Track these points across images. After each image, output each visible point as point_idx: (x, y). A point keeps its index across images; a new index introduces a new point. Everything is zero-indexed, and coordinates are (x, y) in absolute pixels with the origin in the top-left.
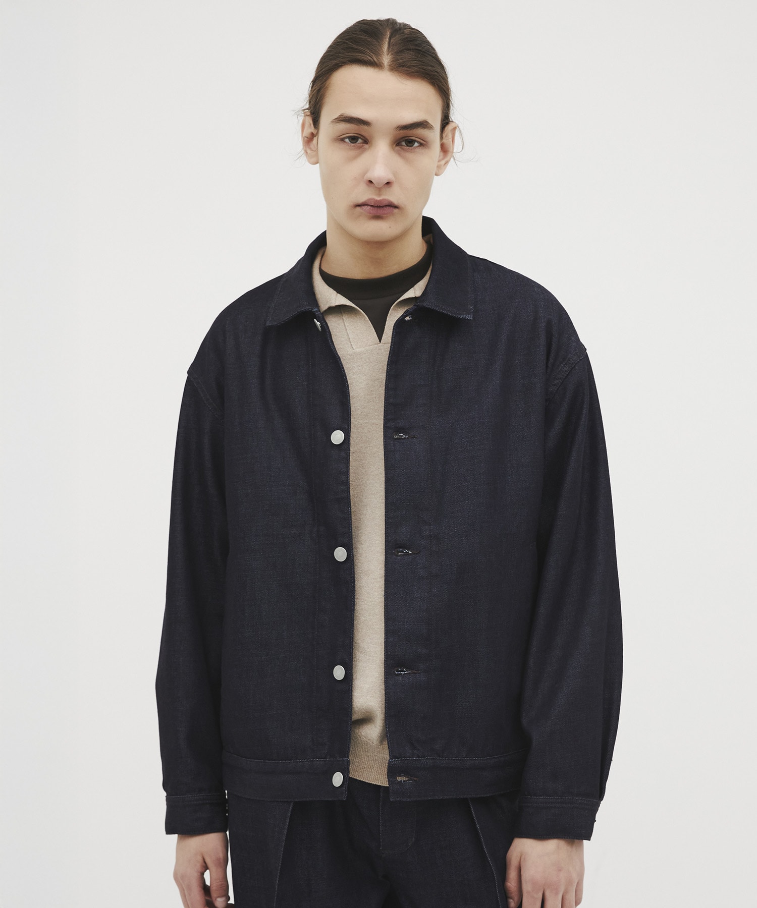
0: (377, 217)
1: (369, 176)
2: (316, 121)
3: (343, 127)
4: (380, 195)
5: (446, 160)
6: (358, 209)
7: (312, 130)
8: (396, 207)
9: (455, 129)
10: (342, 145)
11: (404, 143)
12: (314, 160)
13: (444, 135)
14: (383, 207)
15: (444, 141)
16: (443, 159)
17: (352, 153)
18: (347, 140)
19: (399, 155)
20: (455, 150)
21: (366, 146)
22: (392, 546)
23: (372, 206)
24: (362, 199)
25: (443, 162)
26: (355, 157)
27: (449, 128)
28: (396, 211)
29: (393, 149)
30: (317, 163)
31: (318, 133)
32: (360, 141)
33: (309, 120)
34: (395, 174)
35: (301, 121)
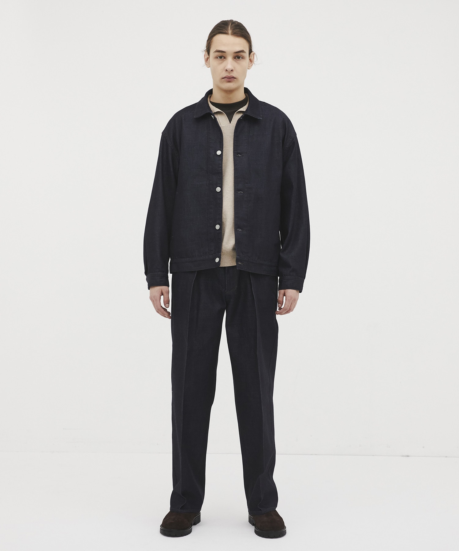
0: (229, 82)
1: (226, 68)
2: (209, 54)
3: (217, 54)
4: (230, 74)
5: (252, 64)
6: (223, 79)
7: (208, 56)
8: (235, 78)
9: (254, 54)
10: (217, 60)
11: (237, 58)
12: (208, 66)
13: (250, 56)
14: (231, 78)
15: (250, 58)
17: (220, 62)
18: (219, 58)
19: (236, 62)
20: (255, 61)
21: (225, 59)
22: (237, 190)
23: (227, 78)
24: (224, 76)
27: (252, 53)
28: (235, 79)
29: (233, 60)
30: (210, 67)
31: (209, 57)
32: (223, 58)
33: (207, 53)
34: (234, 68)
35: (204, 54)
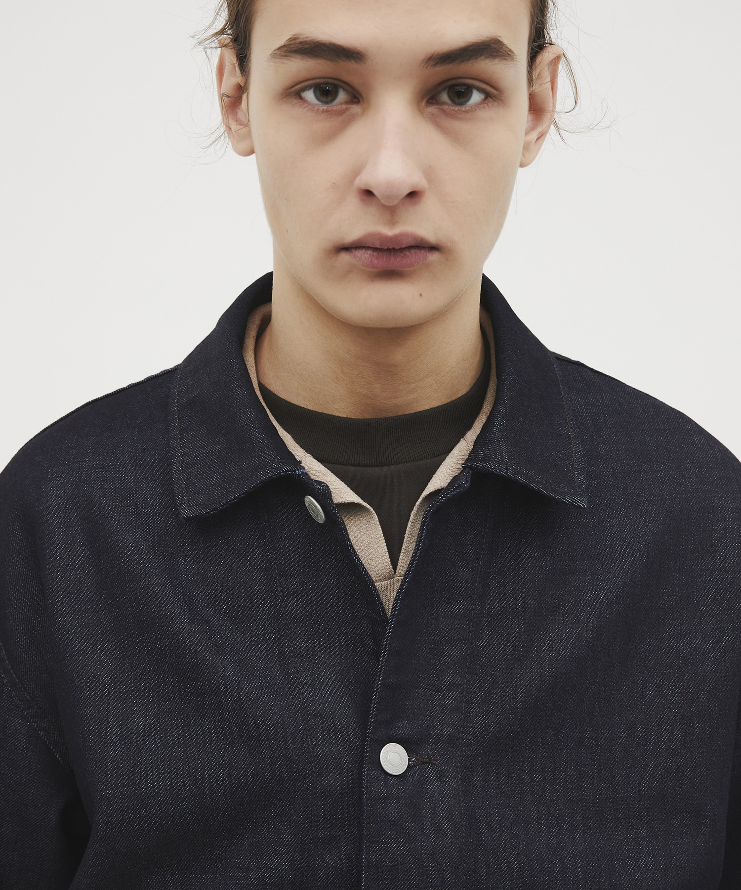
0: (390, 274)
1: (366, 179)
2: (243, 59)
3: (299, 66)
4: (392, 223)
5: (540, 129)
6: (345, 257)
7: (238, 79)
8: (434, 248)
9: (557, 59)
10: (295, 110)
11: (445, 97)
12: (244, 146)
13: (535, 74)
14: (402, 250)
15: (536, 88)
16: (533, 129)
17: (322, 125)
18: (310, 95)
19: (435, 122)
20: (559, 108)
21: (355, 109)
23: (375, 249)
24: (354, 233)
25: (534, 135)
26: (330, 137)
27: (546, 56)
28: (434, 257)
29: (421, 111)
30: (252, 152)
31: (247, 82)
32: (342, 96)
33: (231, 58)
34: (429, 172)
35: (215, 61)
